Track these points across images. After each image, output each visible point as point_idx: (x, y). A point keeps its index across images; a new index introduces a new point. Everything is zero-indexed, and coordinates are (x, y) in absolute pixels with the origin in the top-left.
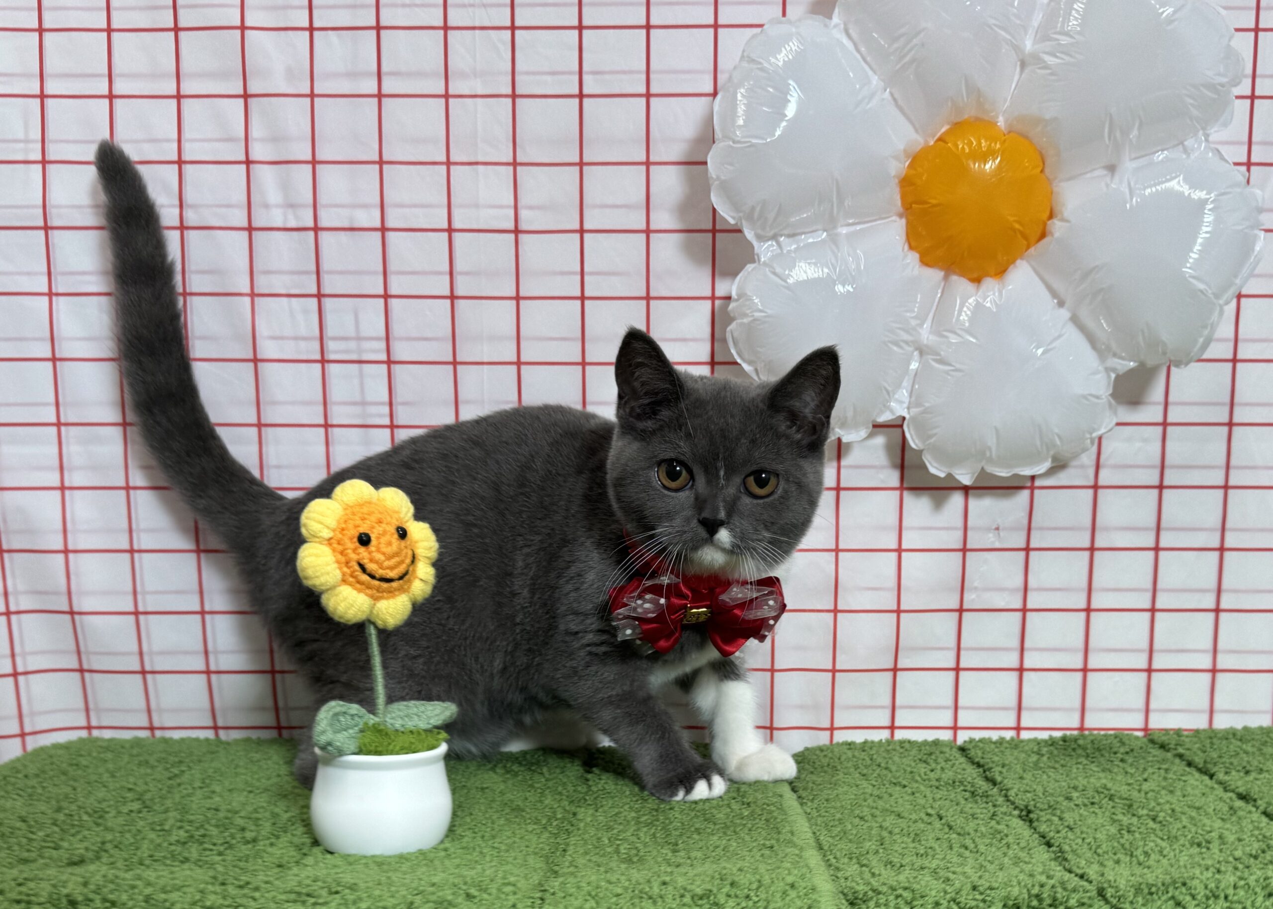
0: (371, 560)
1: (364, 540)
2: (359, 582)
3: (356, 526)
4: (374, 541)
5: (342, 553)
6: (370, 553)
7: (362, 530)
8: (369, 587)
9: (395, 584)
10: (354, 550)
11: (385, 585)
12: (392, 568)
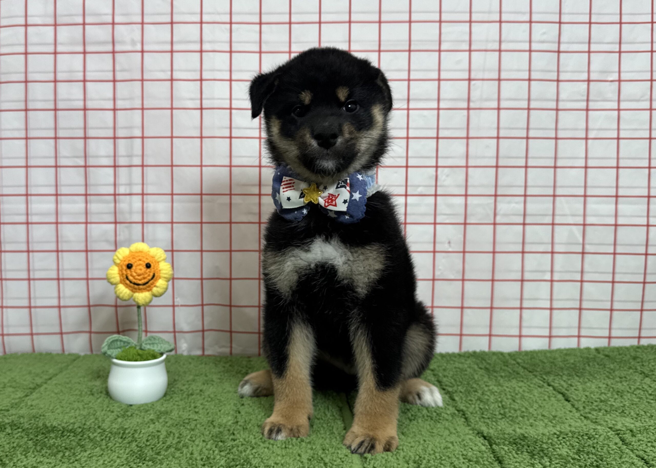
0: (131, 275)
1: (129, 266)
2: (126, 284)
3: (129, 260)
4: (134, 268)
5: (121, 270)
6: (131, 272)
7: (130, 262)
8: (131, 287)
9: (141, 287)
10: (126, 270)
11: (136, 286)
12: (140, 280)
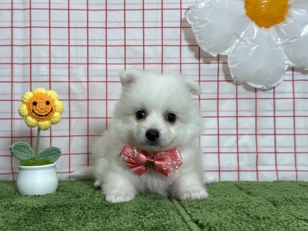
0: (36, 110)
1: (35, 104)
3: (34, 100)
4: (38, 104)
5: (29, 107)
6: (36, 107)
8: (36, 117)
10: (32, 107)
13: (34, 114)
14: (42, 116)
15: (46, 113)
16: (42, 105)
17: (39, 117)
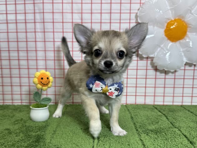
3: (41, 76)
10: (41, 80)
13: (41, 84)
14: (45, 84)
15: (47, 83)
16: (45, 79)
17: (44, 85)
